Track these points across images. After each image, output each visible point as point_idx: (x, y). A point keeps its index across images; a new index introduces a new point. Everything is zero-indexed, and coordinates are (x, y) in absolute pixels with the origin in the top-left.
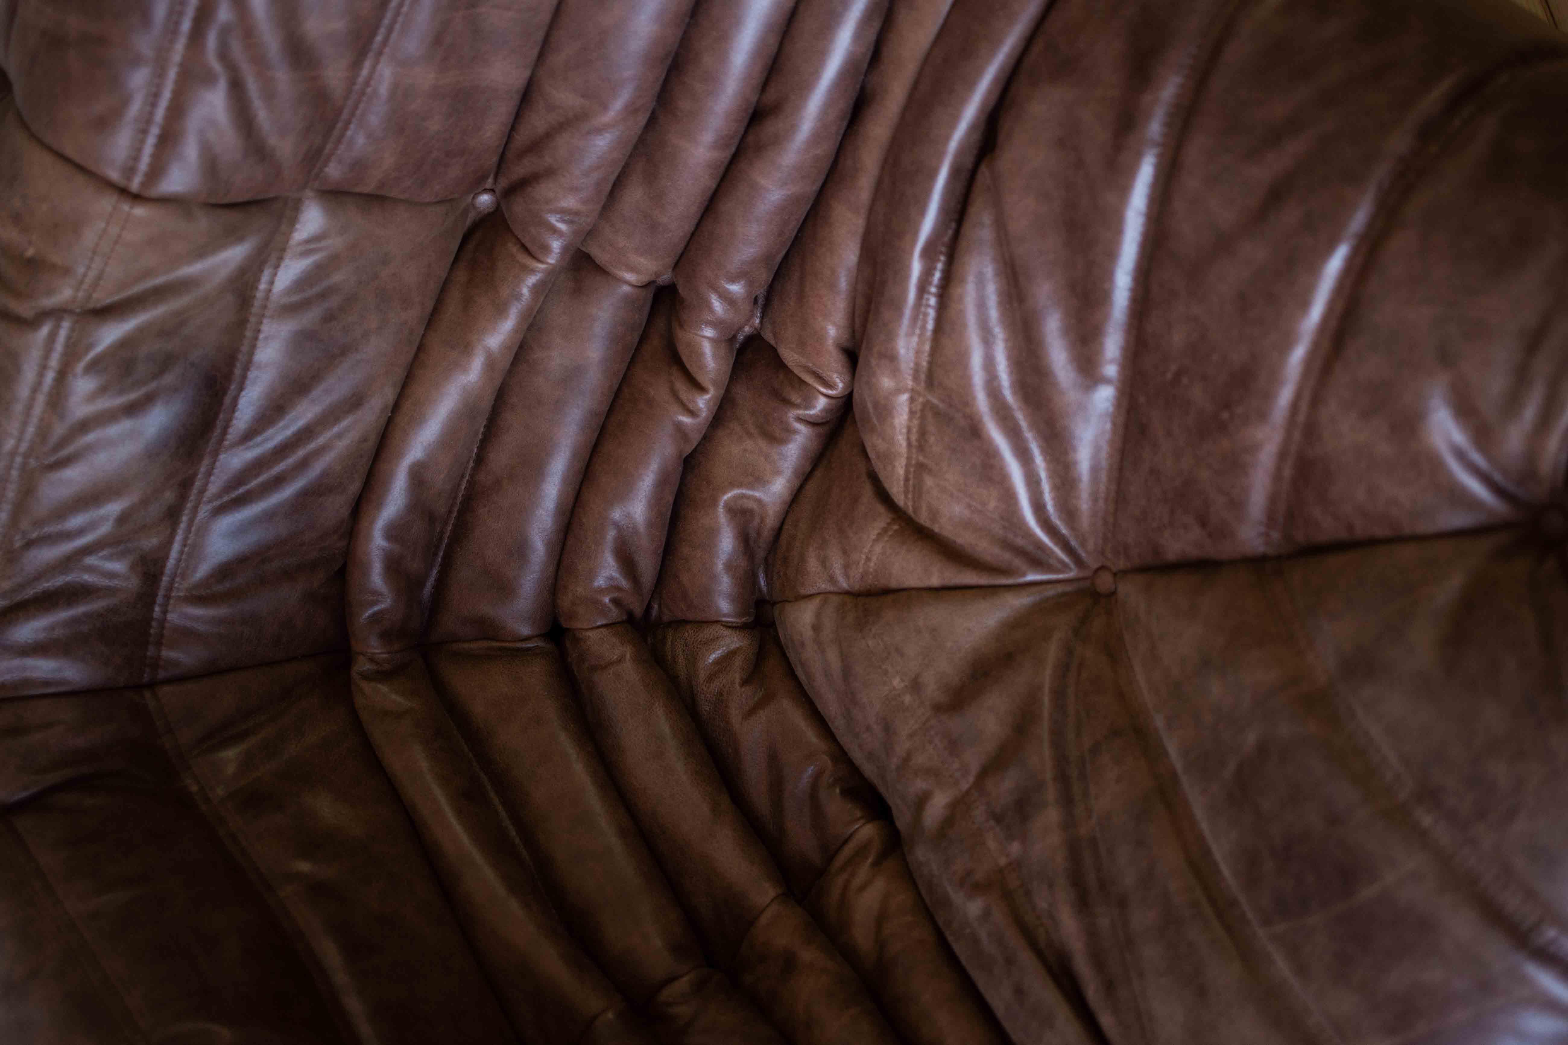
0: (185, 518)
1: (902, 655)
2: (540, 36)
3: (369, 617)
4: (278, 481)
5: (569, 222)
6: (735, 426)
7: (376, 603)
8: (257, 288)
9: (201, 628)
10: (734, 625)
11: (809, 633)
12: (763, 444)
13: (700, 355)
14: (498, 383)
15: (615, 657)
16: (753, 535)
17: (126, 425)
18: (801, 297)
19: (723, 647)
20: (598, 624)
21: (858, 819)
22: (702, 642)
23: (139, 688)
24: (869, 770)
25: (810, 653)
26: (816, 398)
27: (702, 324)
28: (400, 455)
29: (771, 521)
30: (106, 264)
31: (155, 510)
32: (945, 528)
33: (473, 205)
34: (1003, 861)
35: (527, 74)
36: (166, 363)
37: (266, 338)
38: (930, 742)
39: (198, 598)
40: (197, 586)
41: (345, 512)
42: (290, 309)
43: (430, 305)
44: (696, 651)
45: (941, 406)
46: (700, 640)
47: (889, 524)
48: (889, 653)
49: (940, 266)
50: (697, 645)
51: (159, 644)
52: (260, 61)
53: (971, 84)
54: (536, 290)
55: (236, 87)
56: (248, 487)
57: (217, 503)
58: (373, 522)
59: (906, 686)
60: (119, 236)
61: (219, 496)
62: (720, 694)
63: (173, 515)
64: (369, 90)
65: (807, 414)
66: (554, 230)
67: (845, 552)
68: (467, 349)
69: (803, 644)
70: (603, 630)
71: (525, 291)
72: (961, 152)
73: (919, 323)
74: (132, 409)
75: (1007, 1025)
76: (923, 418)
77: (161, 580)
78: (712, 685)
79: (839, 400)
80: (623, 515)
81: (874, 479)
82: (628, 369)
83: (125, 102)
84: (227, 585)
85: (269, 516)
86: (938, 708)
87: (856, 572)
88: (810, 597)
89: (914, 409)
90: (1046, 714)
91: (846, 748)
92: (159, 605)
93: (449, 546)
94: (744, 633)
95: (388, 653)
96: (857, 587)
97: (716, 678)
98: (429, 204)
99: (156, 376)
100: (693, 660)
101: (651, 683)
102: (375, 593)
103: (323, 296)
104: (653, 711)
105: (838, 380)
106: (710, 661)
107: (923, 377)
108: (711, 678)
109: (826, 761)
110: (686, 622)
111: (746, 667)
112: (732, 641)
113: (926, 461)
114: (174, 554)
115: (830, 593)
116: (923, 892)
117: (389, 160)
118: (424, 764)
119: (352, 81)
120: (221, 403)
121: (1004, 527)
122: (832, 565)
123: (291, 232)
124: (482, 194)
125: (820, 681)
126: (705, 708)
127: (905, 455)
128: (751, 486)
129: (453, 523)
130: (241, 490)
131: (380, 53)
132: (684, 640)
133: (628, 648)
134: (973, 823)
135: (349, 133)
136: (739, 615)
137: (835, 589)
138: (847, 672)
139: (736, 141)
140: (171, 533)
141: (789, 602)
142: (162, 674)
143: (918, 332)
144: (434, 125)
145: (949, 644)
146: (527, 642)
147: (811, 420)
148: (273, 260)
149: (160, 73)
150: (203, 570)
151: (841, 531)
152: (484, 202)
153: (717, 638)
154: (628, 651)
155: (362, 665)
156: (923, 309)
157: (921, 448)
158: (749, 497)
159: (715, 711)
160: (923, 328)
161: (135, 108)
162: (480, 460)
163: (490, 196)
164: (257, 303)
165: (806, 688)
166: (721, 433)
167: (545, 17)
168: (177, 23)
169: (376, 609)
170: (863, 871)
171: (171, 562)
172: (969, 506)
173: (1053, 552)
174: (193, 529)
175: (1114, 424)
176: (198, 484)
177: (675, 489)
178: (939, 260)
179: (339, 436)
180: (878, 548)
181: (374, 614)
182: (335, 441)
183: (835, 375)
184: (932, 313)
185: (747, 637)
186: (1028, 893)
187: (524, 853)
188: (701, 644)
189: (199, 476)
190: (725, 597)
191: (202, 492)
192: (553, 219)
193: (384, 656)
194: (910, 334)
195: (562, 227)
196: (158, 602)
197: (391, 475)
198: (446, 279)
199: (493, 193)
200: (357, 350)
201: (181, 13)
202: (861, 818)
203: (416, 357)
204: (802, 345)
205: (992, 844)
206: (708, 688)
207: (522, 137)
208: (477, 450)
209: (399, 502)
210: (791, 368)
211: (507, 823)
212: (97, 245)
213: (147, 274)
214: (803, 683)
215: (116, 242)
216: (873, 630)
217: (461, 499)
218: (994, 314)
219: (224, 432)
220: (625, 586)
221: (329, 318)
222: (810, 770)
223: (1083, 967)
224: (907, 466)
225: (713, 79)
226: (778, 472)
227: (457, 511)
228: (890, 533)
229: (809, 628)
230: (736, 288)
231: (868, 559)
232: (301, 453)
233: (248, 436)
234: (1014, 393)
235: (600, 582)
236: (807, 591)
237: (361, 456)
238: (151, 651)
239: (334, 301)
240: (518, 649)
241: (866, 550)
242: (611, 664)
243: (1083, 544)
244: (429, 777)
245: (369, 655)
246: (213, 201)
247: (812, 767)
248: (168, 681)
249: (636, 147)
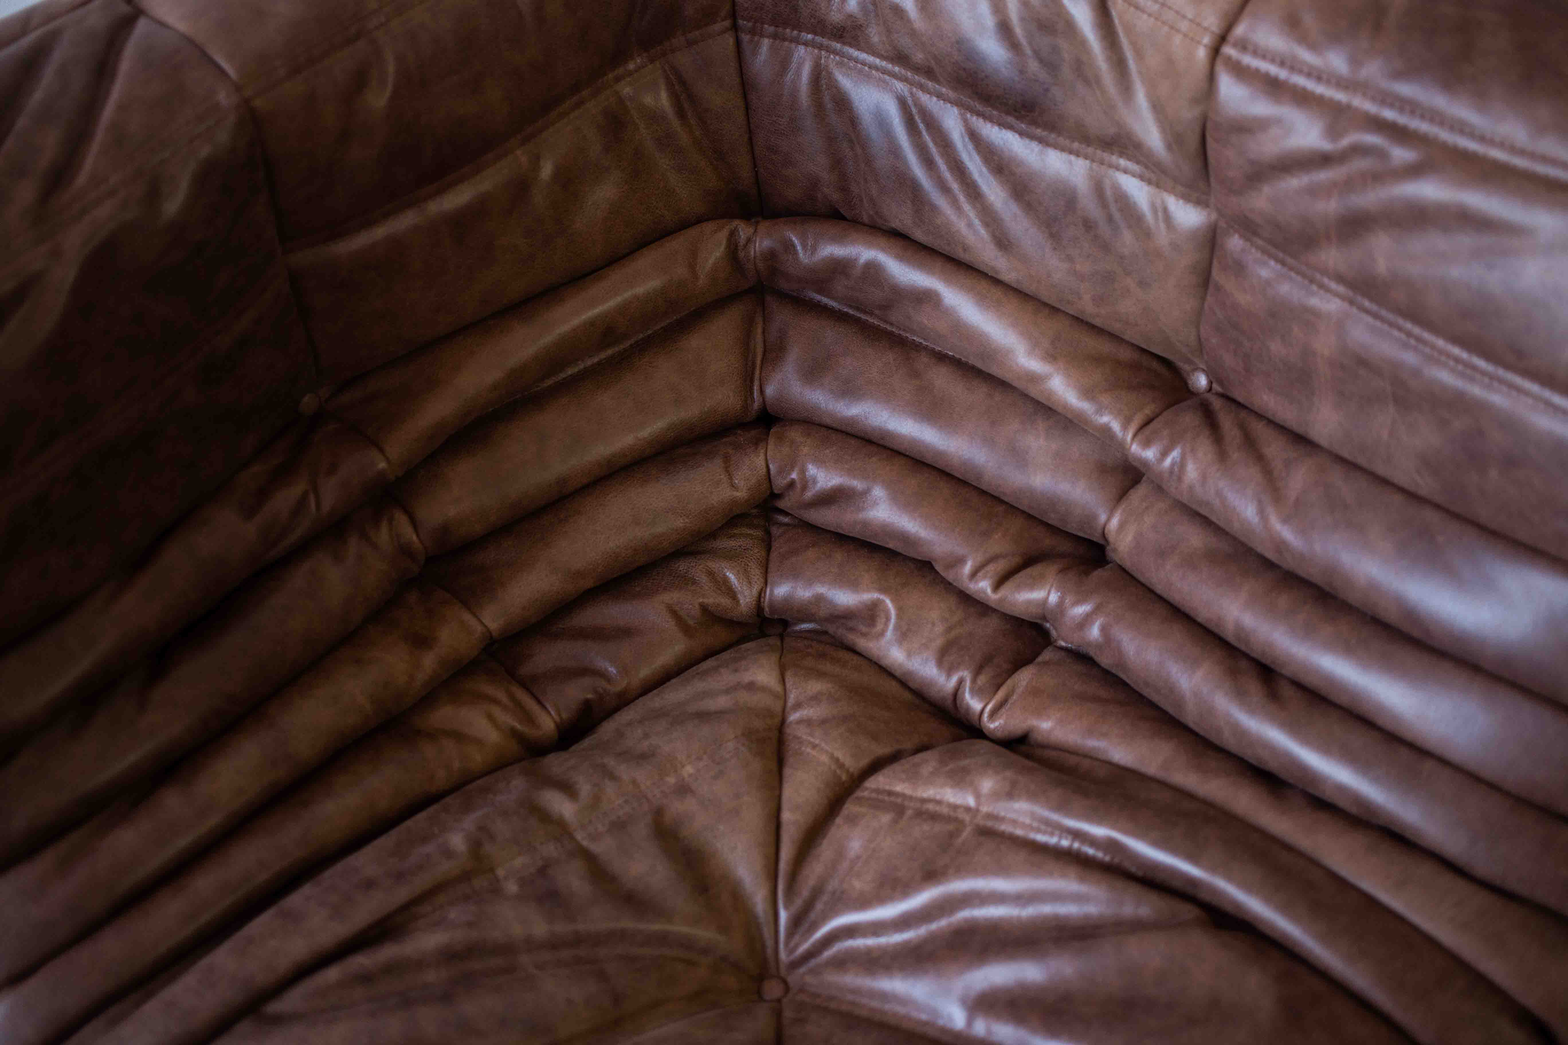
0: (897, 69)
1: (715, 778)
2: (1361, 461)
3: (791, 240)
4: (929, 163)
5: (1171, 471)
6: (959, 615)
7: (804, 247)
8: (1121, 157)
9: (790, 76)
10: (762, 599)
11: (747, 677)
12: (939, 642)
13: (1032, 587)
14: (1015, 384)
15: (736, 481)
16: (850, 624)
17: (990, 21)
18: (1082, 698)
19: (740, 587)
20: (771, 466)
21: (559, 715)
22: (746, 566)
23: (733, 15)
24: (607, 729)
25: (727, 677)
26: (981, 700)
27: (1061, 593)
28: (948, 281)
29: (862, 644)
30: (1150, 15)
31: (905, 42)
32: (838, 829)
33: (1196, 369)
34: (500, 872)
35: (1324, 442)
36: (1051, 65)
37: (1070, 162)
38: (626, 802)
39: (819, 76)
40: (830, 74)
41: (895, 224)
42: (1098, 188)
43: (1098, 322)
44: (739, 560)
45: (960, 841)
46: (749, 564)
47: (848, 771)
48: (718, 764)
49: (1100, 855)
50: (744, 561)
51: (775, 36)
52: (1348, 185)
53: (1285, 908)
54: (1106, 430)
55: (1324, 160)
56: (924, 133)
57: (910, 101)
58: (883, 250)
59: (683, 779)
60: (1178, 31)
61: (917, 103)
62: (694, 582)
63: (900, 58)
64: (1314, 288)
65: (965, 690)
66: (1164, 454)
67: (823, 722)
68: (1051, 357)
69: (736, 671)
70: (765, 470)
71: (1105, 419)
72: (1215, 891)
73: (1043, 827)
74: (1004, 29)
75: (339, 867)
76: (948, 819)
77: (838, 42)
78: (704, 574)
79: (978, 723)
80: (876, 499)
81: (893, 758)
82: (1023, 512)
83: (1312, 47)
84: (830, 106)
85: (895, 151)
86: (658, 813)
87: (802, 732)
88: (783, 681)
89: (959, 810)
90: (642, 926)
91: (632, 705)
92: (813, 39)
93: (858, 321)
94: (754, 608)
95: (755, 257)
96: (788, 731)
97: (710, 580)
98: (1198, 331)
99: (1037, 54)
100: (731, 556)
101: (709, 516)
102: (814, 250)
103: (1110, 219)
104: (681, 517)
105: (997, 724)
106: (728, 574)
107: (989, 824)
108: (711, 574)
109: (620, 685)
110: (769, 550)
111: (719, 609)
112: (746, 597)
113: (905, 817)
114: (863, 56)
115: (785, 702)
116: (479, 782)
117: (1243, 299)
118: (640, 290)
119: (1325, 272)
120: (1008, 113)
121: (834, 893)
122: (812, 707)
123: (1176, 195)
124: (1207, 379)
125: (699, 686)
126: (682, 566)
127: (914, 795)
128: (897, 628)
129: (881, 326)
130: (921, 126)
131: (1352, 303)
132: (750, 548)
133: (746, 494)
134: (542, 844)
135: (1272, 263)
136: (771, 606)
137: (788, 709)
138: (703, 716)
139: (1243, 648)
140: (882, 55)
141: (780, 658)
142: (745, 38)
143: (1035, 824)
144: (1275, 347)
145: (721, 827)
146: (759, 391)
147: (959, 692)
148: (1148, 174)
149: (1341, 83)
150: (845, 82)
151: (845, 719)
152: (1199, 380)
153: (750, 582)
154: (741, 494)
155: (744, 231)
156: (1057, 832)
157: (920, 814)
158: (886, 624)
159: (678, 577)
160: (1038, 831)
161: (1306, 56)
162: (941, 358)
163: (1204, 386)
164: (1106, 155)
165: (694, 668)
166: (952, 601)
167: (1381, 469)
168: (1391, 106)
169: (799, 248)
170: (508, 719)
171: (855, 53)
172: (858, 857)
173: (806, 940)
174: (887, 77)
175: (926, 1023)
176: (930, 84)
177: (900, 550)
178: (1105, 854)
179: (970, 225)
180: (824, 758)
181: (793, 246)
182: (965, 220)
183: (1002, 721)
184: (1053, 840)
185: (750, 611)
186: (467, 898)
187: (549, 382)
188: (745, 565)
189: (937, 86)
190: (790, 593)
191: (921, 87)
192: (1175, 454)
193: (752, 253)
194: (1033, 815)
195: (1168, 462)
196: (817, 38)
197: (930, 271)
198: (1122, 339)
199: (1208, 390)
200: (1055, 249)
201: (1401, 110)
202: (561, 718)
203: (1046, 305)
204: (1034, 692)
205: (518, 862)
206: (700, 570)
207: (1259, 429)
208: (951, 355)
209: (902, 279)
210: (1013, 676)
211: (581, 366)
212: (1170, 8)
213: (1139, 54)
214: (700, 665)
215: (1172, 28)
216: (742, 748)
217: (904, 335)
218: (1047, 909)
219: (979, 114)
220: (806, 495)
221: (1088, 225)
222: (612, 670)
223: (387, 952)
224: (903, 796)
225: (1308, 633)
226: (909, 655)
227: (892, 331)
228: (838, 771)
229: (751, 678)
230: (1095, 632)
231: (814, 746)
232: (955, 186)
233: (974, 136)
234: (966, 920)
235: (812, 470)
236: (789, 679)
237: (949, 244)
238: (769, 29)
239: (1104, 229)
240: (752, 381)
241: (823, 745)
242: (730, 477)
243: (812, 971)
244: (628, 295)
245: (754, 238)
246: (1209, 125)
247: (615, 672)
248: (738, 43)
249: (1243, 544)
